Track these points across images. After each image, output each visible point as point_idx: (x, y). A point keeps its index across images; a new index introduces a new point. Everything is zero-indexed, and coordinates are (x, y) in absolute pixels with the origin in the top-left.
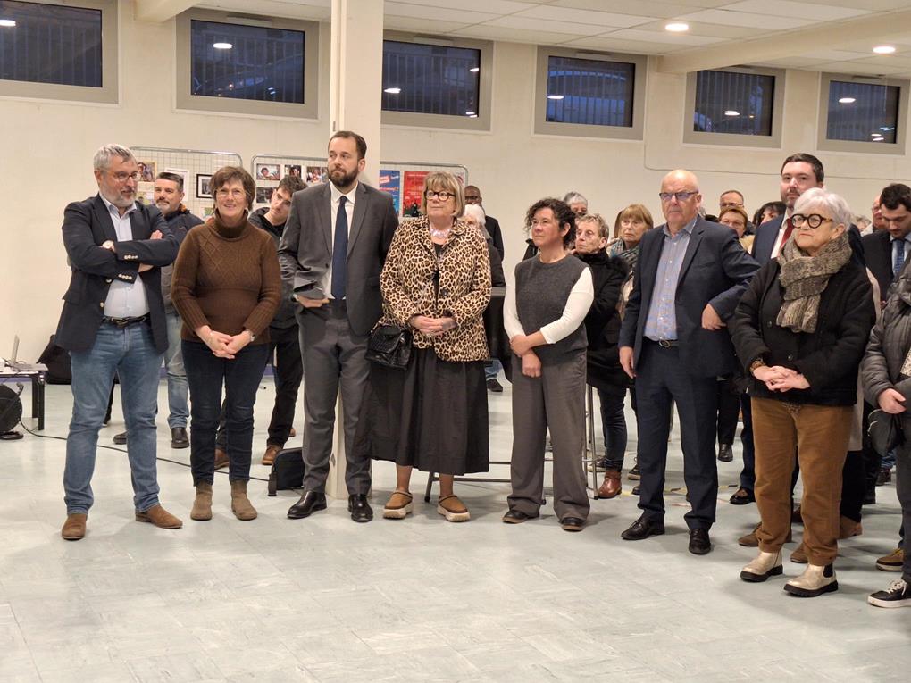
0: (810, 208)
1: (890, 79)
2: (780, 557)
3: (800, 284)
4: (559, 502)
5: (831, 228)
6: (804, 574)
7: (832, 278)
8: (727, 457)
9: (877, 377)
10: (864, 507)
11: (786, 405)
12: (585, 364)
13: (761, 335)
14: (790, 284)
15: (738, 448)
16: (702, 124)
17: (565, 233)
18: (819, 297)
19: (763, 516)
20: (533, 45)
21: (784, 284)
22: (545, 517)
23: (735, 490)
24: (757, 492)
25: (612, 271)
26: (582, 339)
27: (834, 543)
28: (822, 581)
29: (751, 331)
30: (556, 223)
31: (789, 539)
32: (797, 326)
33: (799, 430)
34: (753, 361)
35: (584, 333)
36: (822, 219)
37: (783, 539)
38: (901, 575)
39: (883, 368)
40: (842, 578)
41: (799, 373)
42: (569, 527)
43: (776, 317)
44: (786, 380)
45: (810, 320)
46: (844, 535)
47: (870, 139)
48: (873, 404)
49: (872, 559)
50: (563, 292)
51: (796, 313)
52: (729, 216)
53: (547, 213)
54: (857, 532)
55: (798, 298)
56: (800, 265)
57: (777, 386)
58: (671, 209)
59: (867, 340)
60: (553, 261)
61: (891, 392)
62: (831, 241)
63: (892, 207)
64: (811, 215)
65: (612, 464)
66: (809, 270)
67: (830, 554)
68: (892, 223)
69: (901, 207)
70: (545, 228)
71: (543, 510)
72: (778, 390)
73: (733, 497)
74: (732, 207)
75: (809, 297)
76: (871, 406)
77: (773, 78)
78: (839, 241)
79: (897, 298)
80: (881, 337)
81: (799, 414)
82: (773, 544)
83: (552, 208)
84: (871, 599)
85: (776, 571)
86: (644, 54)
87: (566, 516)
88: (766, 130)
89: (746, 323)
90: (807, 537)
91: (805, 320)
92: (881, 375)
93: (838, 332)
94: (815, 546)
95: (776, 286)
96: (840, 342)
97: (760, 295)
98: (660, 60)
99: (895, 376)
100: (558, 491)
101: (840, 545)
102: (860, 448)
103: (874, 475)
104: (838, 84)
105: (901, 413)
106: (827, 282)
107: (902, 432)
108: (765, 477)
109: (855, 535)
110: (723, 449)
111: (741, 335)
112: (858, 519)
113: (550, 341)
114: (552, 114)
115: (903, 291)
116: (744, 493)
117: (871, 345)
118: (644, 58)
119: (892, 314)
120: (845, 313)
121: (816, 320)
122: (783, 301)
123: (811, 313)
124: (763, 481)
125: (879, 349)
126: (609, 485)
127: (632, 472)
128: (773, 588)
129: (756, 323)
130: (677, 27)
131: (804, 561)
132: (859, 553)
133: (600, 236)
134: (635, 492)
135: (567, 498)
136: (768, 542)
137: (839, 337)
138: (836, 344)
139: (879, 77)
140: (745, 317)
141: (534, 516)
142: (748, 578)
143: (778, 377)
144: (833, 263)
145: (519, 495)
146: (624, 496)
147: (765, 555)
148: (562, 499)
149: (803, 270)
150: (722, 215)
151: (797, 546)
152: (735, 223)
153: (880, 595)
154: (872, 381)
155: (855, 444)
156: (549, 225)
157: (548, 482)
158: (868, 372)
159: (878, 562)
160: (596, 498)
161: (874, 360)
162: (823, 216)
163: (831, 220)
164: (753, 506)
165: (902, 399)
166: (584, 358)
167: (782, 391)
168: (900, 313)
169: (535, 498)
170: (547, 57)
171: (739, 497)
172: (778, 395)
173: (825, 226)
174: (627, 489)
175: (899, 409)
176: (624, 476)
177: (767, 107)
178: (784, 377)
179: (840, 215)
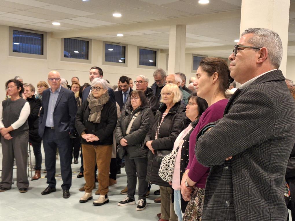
0: (96, 85)
1: (122, 44)
2: (91, 194)
3: (95, 108)
4: (18, 183)
5: (103, 90)
6: (99, 198)
7: (104, 105)
8: (76, 162)
9: (119, 135)
10: (117, 175)
11: (92, 146)
12: (28, 135)
13: (84, 124)
14: (92, 108)
15: (79, 159)
16: (67, 55)
17: (19, 91)
18: (101, 112)
19: (86, 181)
20: (7, 26)
21: (90, 108)
22: (14, 188)
23: (78, 173)
24: (84, 174)
25: (36, 103)
26: (27, 126)
27: (107, 188)
28: (104, 200)
29: (80, 123)
30: (16, 87)
31: (94, 188)
32: (94, 121)
33: (96, 153)
34: (82, 132)
35: (27, 124)
36: (100, 88)
37: (92, 188)
38: (127, 195)
39: (121, 132)
40: (110, 198)
41: (96, 135)
42: (22, 191)
43: (88, 119)
44: (92, 138)
45: (98, 119)
46: (111, 184)
47: (118, 62)
48: (118, 143)
49: (119, 191)
50: (19, 111)
51: (94, 117)
52: (74, 85)
53: (12, 84)
54: (115, 183)
55: (94, 112)
56: (95, 102)
57: (89, 140)
58: (54, 83)
59: (116, 123)
60: (15, 100)
61: (123, 139)
62: (103, 94)
63: (123, 82)
64: (97, 87)
65: (38, 168)
66: (97, 103)
67: (106, 191)
68: (123, 87)
69: (126, 82)
70: (12, 89)
71: (13, 186)
72: (90, 142)
73: (78, 175)
74: (76, 82)
75: (98, 112)
76: (118, 144)
77: (88, 42)
78: (106, 94)
79: (124, 111)
80: (120, 122)
81: (97, 148)
82: (89, 190)
83: (14, 82)
84: (119, 204)
85: (90, 198)
86: (46, 31)
87: (21, 187)
88: (87, 58)
89: (79, 121)
90: (99, 186)
91: (97, 119)
92: (120, 134)
93: (107, 122)
94: (102, 189)
95: (87, 109)
96: (108, 125)
97: (83, 112)
98: (52, 34)
99: (124, 134)
100: (18, 179)
101: (110, 188)
102: (115, 157)
103: (120, 165)
104: (108, 45)
105: (127, 146)
106: (103, 107)
107: (126, 151)
108: (87, 169)
109: (115, 184)
110: (75, 160)
111: (78, 124)
112: (115, 179)
113: (15, 129)
114: (16, 49)
115: (126, 109)
116: (81, 174)
117: (117, 125)
118: (46, 33)
119: (123, 116)
120: (108, 116)
121: (100, 119)
122: (90, 113)
123: (98, 117)
124: (86, 170)
125: (120, 126)
126: (37, 175)
127: (45, 170)
128: (90, 204)
129: (82, 120)
130: (56, 24)
131: (99, 194)
132: (116, 189)
133: (31, 91)
134: (46, 177)
135: (21, 181)
136: (88, 189)
137: (107, 124)
138: (106, 126)
139: (119, 43)
140: (78, 118)
141: (9, 188)
142: (82, 202)
143: (90, 137)
144: (104, 101)
145: (3, 182)
146: (42, 178)
147: (87, 193)
148: (20, 181)
149: (96, 103)
150: (72, 85)
151: (97, 190)
152: (77, 87)
153: (121, 202)
154: (118, 136)
155: (114, 156)
156: (13, 88)
157: (15, 176)
158: (116, 134)
159: (121, 192)
160: (32, 180)
161: (118, 130)
162: (100, 87)
163: (103, 88)
164: (83, 178)
165: (126, 141)
166: (28, 133)
167: (91, 142)
168: (125, 115)
169: (9, 182)
170: (13, 31)
171: (80, 176)
172: (90, 143)
173: (101, 90)
174: (43, 176)
175: (126, 144)
176: (42, 172)
177: (87, 51)
178: (92, 137)
179: (105, 86)
